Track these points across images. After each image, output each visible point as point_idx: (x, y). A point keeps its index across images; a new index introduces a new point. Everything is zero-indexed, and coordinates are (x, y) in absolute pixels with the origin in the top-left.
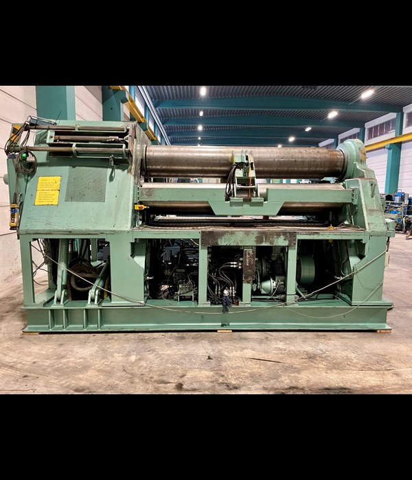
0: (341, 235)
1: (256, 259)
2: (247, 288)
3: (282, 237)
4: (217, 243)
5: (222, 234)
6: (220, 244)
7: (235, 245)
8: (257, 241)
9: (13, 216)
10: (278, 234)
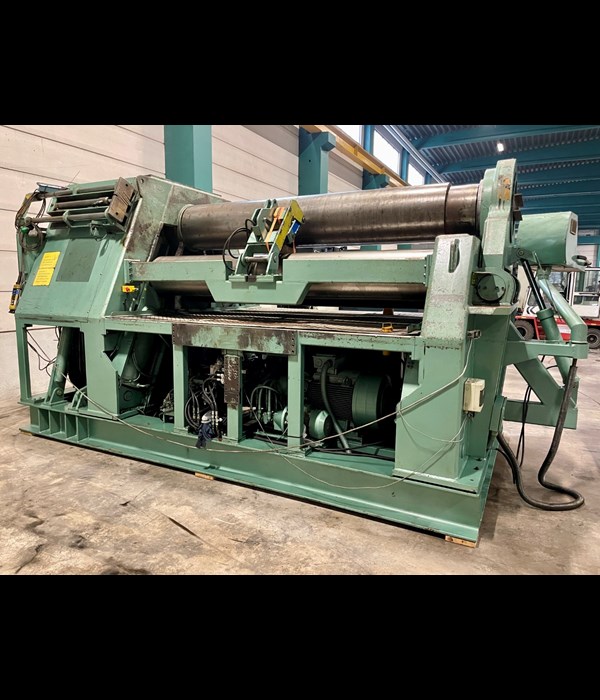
0: (371, 341)
1: (244, 372)
2: (233, 417)
3: (274, 340)
4: (190, 342)
5: (196, 329)
6: (194, 345)
7: (212, 347)
8: (240, 344)
9: (13, 298)
10: (269, 334)
